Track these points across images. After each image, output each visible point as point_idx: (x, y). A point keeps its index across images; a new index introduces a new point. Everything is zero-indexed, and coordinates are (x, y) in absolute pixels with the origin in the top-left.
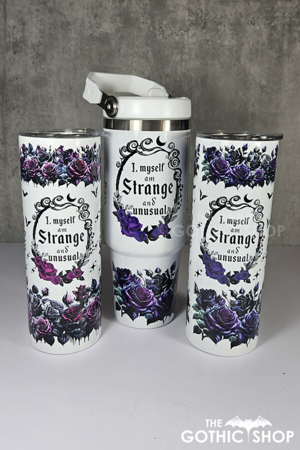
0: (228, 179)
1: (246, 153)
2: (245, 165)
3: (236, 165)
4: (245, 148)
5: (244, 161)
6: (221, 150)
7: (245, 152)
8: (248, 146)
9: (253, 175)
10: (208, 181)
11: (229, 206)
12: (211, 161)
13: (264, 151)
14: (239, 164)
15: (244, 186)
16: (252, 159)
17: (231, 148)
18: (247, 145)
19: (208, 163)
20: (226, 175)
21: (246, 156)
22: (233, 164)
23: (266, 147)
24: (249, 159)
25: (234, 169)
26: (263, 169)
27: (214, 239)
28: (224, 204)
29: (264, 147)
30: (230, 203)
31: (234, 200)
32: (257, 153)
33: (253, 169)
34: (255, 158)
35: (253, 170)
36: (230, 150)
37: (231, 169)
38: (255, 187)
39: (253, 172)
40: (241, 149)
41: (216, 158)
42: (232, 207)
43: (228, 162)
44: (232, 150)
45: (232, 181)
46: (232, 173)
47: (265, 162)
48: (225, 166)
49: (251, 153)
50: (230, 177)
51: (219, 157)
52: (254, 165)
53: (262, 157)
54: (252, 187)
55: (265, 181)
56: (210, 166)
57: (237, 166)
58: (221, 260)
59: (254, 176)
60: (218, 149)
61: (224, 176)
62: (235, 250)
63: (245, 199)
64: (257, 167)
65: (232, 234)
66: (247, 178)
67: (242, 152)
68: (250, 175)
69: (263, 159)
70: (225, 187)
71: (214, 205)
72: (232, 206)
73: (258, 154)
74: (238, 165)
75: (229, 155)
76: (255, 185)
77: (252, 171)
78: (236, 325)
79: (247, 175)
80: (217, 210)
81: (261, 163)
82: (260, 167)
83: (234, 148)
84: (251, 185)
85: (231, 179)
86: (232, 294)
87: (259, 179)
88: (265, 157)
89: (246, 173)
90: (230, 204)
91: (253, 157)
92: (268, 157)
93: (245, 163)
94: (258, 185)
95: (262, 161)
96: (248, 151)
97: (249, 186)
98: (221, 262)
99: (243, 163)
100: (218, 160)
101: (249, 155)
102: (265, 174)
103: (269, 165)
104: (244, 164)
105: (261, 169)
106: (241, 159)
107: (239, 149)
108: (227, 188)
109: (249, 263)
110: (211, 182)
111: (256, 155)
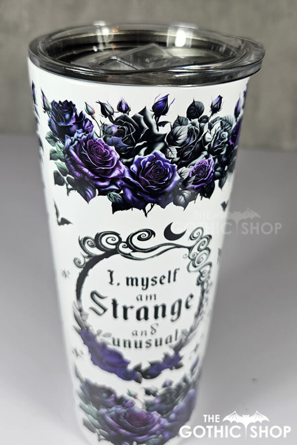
0: (118, 191)
1: (163, 124)
2: (163, 156)
3: (137, 157)
4: (161, 108)
5: (161, 145)
6: (91, 114)
7: (162, 119)
8: (169, 102)
9: (185, 177)
10: (69, 190)
11: (128, 251)
12: (68, 141)
13: (215, 109)
14: (146, 153)
15: (163, 207)
16: (183, 136)
17: (120, 108)
18: (165, 100)
19: (61, 145)
20: (113, 181)
21: (165, 130)
22: (128, 153)
23: (220, 98)
24: (172, 138)
25: (134, 167)
26: (211, 157)
27: (101, 311)
28: (114, 247)
29: (215, 99)
30: (129, 244)
31: (139, 238)
32: (196, 120)
33: (184, 161)
34: (190, 133)
35: (186, 165)
36: (117, 115)
37: (123, 166)
38: (191, 204)
39: (187, 171)
40: (150, 113)
41: (79, 134)
42: (135, 255)
43: (113, 148)
44: (120, 114)
45: (129, 196)
46: (127, 176)
47: (218, 137)
48: (105, 159)
49: (179, 122)
50: (122, 187)
51: (86, 131)
52: (187, 153)
53: (210, 128)
54: (185, 206)
55: (217, 182)
56: (66, 151)
57: (140, 160)
58: (119, 345)
59: (188, 178)
60: (80, 108)
61: (106, 184)
62: (149, 330)
63: (168, 233)
64: (197, 155)
65: (138, 305)
66: (171, 186)
67: (153, 121)
68: (177, 178)
69: (213, 131)
70: (114, 211)
71: (92, 246)
72: (134, 251)
73: (200, 121)
74: (142, 156)
75: (115, 130)
76: (193, 198)
77: (184, 169)
78: (157, 426)
79: (170, 181)
80: (100, 258)
81: (206, 143)
82: (205, 153)
83: (128, 109)
84: (182, 199)
85: (127, 190)
86: (148, 392)
87: (203, 181)
88: (217, 125)
89: (167, 175)
90: (129, 246)
91: (186, 131)
92: (225, 123)
93: (163, 150)
94: (199, 196)
95: (209, 137)
96: (170, 117)
97: (177, 203)
98: (121, 349)
99: (157, 150)
100: (85, 140)
101: (173, 128)
102: (216, 167)
103: (227, 142)
104: (160, 153)
105: (207, 157)
106: (152, 139)
107: (143, 112)
108: (118, 213)
109: (181, 341)
110: (75, 194)
111: (194, 124)
